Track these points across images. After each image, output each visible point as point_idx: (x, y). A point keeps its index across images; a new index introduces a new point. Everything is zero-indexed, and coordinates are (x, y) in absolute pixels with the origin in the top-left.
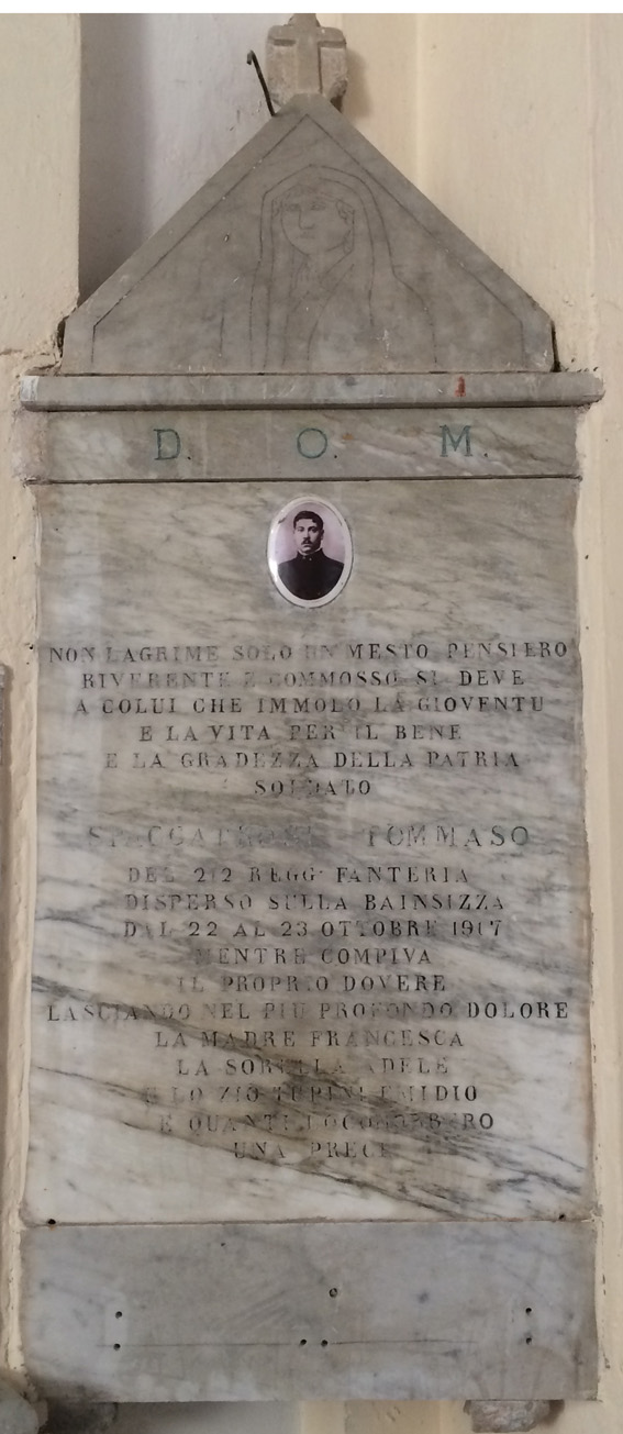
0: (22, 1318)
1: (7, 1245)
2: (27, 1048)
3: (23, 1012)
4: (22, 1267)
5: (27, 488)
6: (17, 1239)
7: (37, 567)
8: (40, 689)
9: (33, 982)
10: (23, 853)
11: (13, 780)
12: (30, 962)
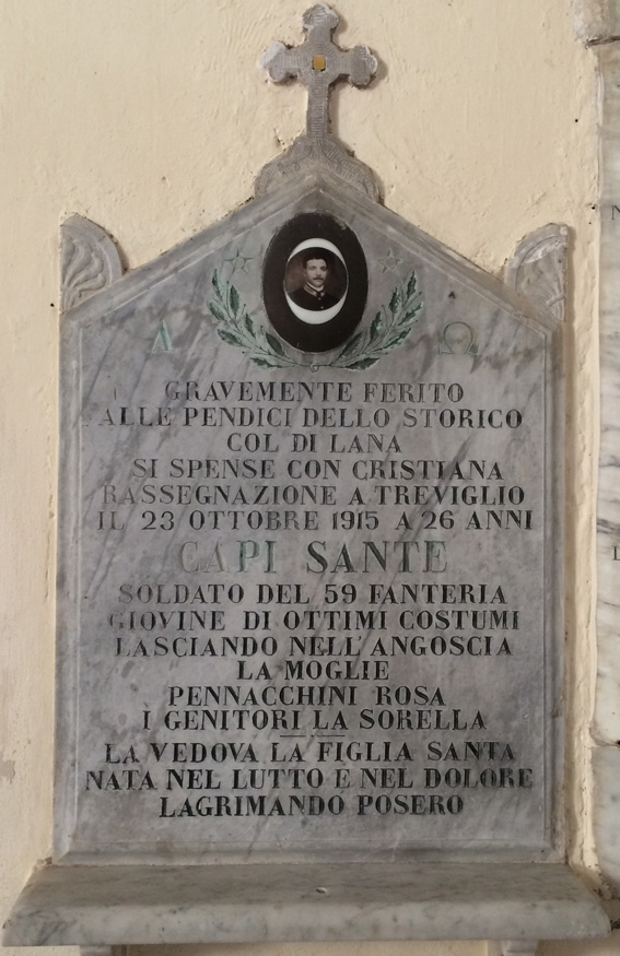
0: (595, 824)
1: (579, 758)
2: (594, 583)
3: (589, 550)
4: (594, 779)
5: (590, 50)
6: (589, 755)
7: (599, 127)
8: (602, 246)
9: (598, 524)
10: (587, 405)
11: (576, 335)
12: (594, 506)
